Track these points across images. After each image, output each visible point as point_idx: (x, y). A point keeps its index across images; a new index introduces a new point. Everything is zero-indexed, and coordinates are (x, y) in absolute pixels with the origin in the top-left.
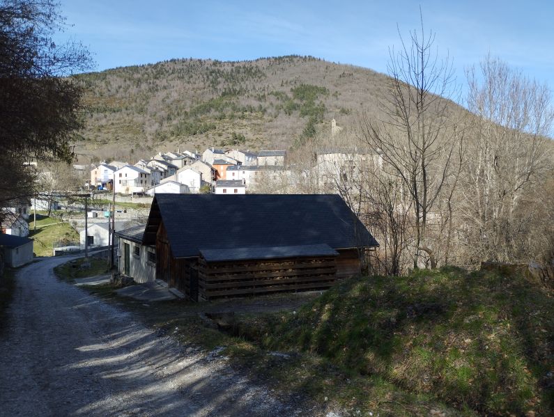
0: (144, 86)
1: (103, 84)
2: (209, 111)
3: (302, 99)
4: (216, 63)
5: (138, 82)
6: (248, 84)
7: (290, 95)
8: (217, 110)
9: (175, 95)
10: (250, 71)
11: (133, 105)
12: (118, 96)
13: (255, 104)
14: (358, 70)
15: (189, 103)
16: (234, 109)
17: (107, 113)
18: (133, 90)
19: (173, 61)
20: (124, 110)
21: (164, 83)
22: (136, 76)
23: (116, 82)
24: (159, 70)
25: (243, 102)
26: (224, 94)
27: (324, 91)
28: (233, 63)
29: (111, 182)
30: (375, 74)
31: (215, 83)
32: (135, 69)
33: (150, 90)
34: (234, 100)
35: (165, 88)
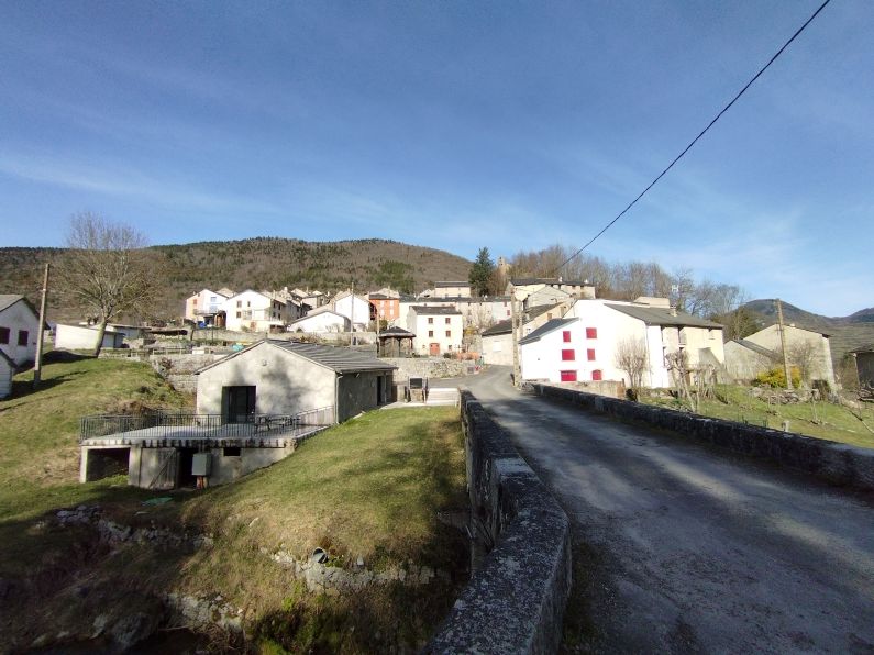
0: (229, 259)
1: (186, 255)
2: (299, 281)
3: (390, 272)
4: (301, 242)
5: (224, 255)
6: (333, 260)
7: (379, 270)
8: (307, 280)
9: (261, 268)
10: (335, 250)
11: (218, 275)
12: (200, 267)
13: (346, 276)
14: (436, 252)
15: (276, 275)
16: (325, 279)
17: (189, 283)
18: (218, 262)
19: (259, 239)
20: (207, 280)
21: (250, 256)
22: (220, 250)
23: (198, 255)
24: (245, 246)
25: (334, 274)
26: (311, 269)
27: (409, 267)
28: (318, 244)
29: (223, 315)
30: (451, 256)
31: (301, 260)
32: (221, 244)
33: (235, 263)
34: (324, 272)
35: (251, 261)
